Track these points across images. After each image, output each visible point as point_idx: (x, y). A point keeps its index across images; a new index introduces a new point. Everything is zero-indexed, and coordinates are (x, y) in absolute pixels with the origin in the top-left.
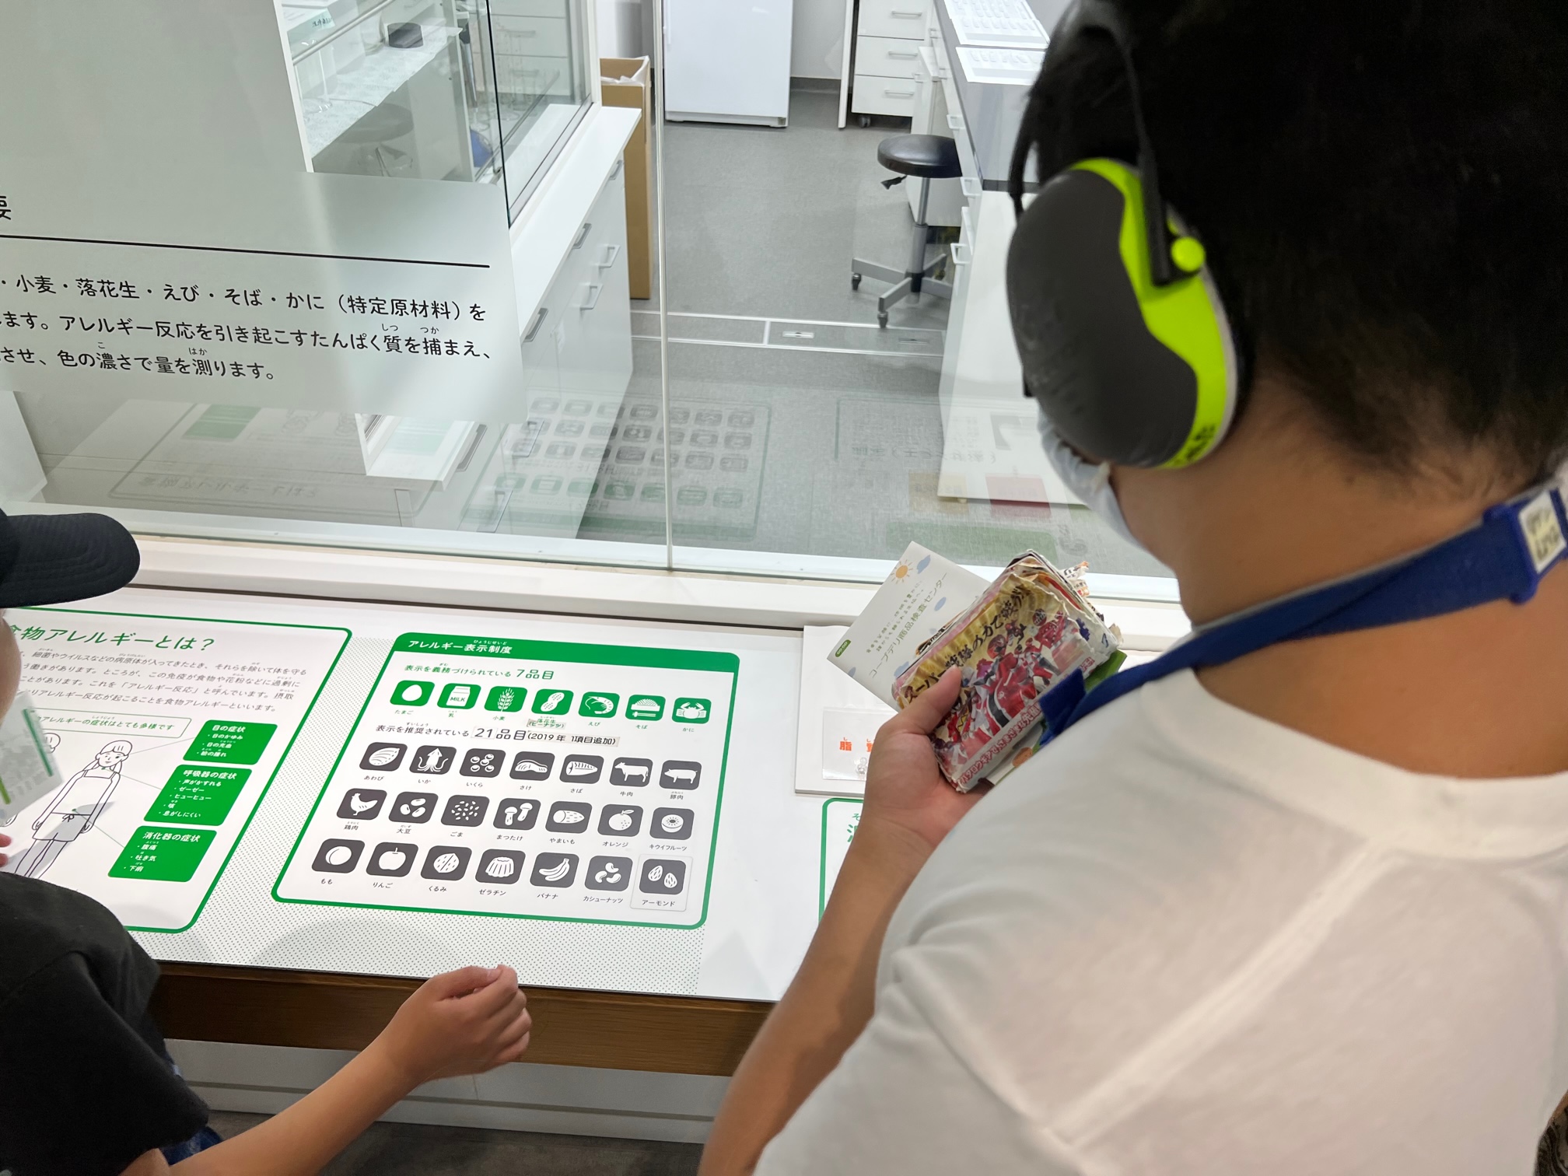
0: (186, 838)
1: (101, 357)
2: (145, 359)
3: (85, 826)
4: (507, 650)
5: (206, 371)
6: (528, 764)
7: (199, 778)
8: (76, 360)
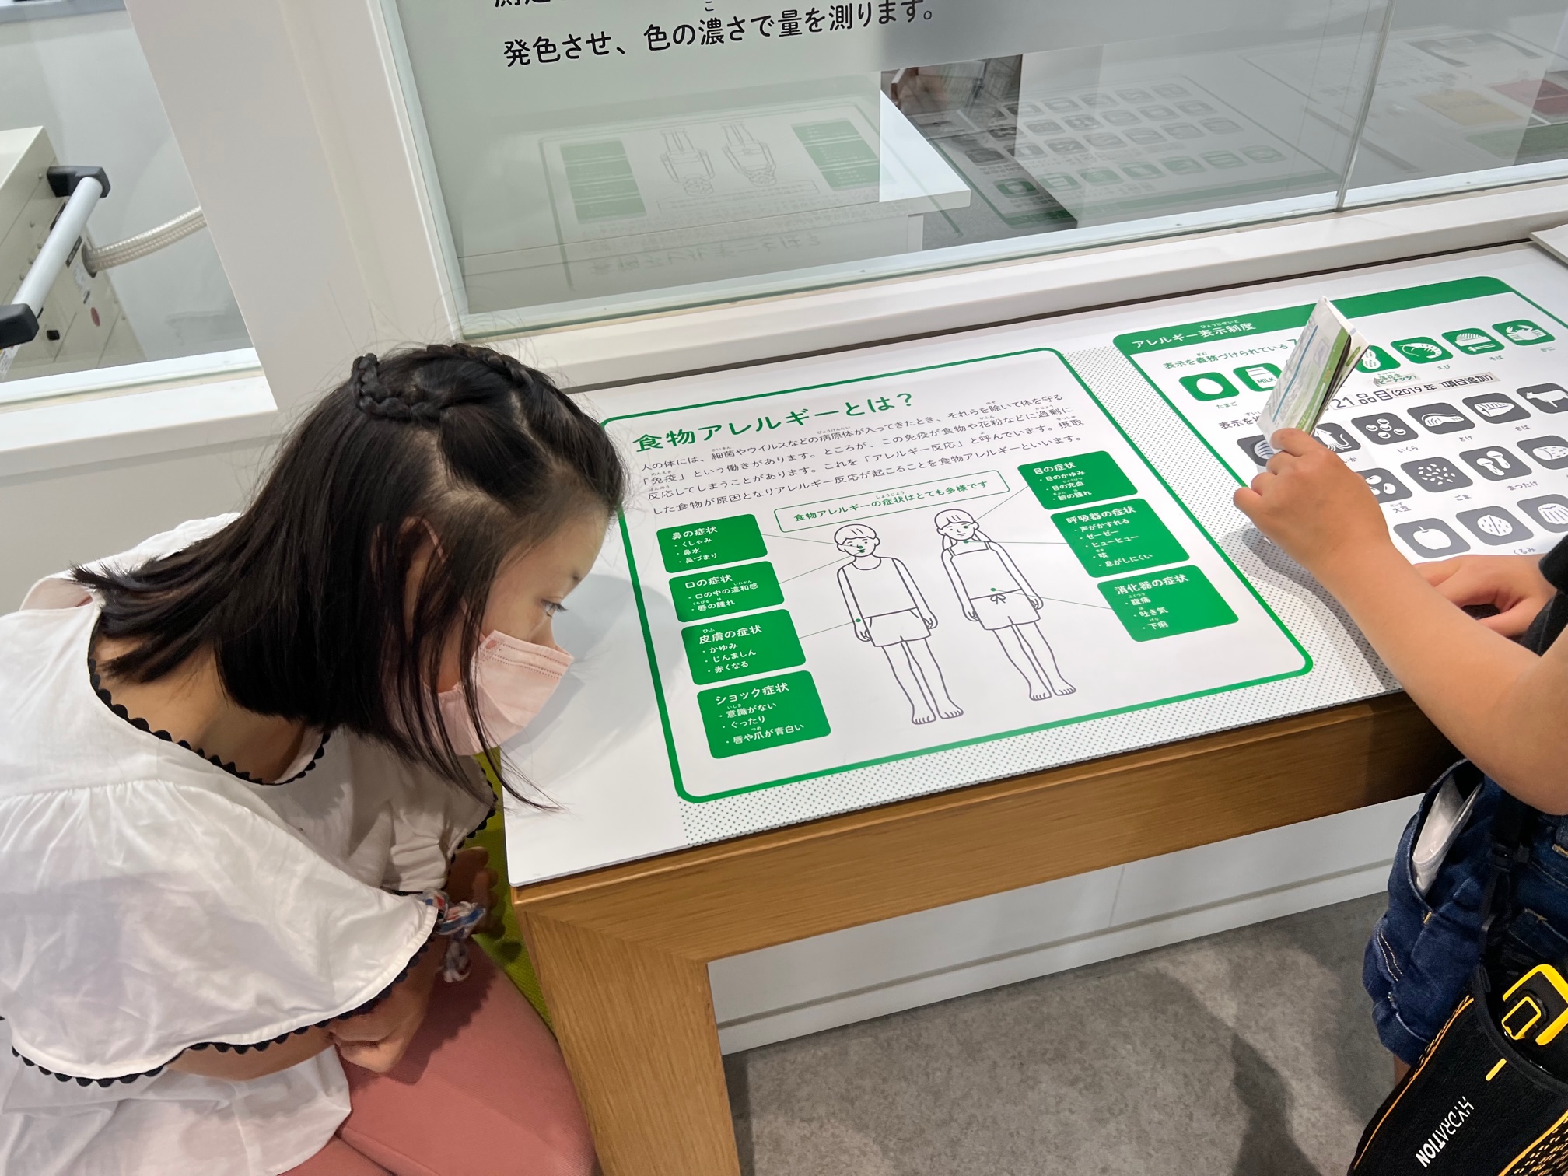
0: (1169, 581)
1: (705, 27)
2: (765, 18)
3: (1031, 601)
4: (1248, 326)
5: (844, 23)
6: (1435, 418)
7: (1091, 522)
8: (670, 38)
